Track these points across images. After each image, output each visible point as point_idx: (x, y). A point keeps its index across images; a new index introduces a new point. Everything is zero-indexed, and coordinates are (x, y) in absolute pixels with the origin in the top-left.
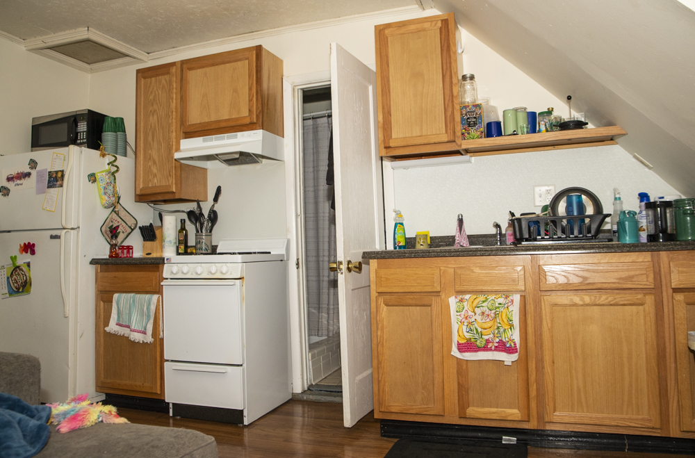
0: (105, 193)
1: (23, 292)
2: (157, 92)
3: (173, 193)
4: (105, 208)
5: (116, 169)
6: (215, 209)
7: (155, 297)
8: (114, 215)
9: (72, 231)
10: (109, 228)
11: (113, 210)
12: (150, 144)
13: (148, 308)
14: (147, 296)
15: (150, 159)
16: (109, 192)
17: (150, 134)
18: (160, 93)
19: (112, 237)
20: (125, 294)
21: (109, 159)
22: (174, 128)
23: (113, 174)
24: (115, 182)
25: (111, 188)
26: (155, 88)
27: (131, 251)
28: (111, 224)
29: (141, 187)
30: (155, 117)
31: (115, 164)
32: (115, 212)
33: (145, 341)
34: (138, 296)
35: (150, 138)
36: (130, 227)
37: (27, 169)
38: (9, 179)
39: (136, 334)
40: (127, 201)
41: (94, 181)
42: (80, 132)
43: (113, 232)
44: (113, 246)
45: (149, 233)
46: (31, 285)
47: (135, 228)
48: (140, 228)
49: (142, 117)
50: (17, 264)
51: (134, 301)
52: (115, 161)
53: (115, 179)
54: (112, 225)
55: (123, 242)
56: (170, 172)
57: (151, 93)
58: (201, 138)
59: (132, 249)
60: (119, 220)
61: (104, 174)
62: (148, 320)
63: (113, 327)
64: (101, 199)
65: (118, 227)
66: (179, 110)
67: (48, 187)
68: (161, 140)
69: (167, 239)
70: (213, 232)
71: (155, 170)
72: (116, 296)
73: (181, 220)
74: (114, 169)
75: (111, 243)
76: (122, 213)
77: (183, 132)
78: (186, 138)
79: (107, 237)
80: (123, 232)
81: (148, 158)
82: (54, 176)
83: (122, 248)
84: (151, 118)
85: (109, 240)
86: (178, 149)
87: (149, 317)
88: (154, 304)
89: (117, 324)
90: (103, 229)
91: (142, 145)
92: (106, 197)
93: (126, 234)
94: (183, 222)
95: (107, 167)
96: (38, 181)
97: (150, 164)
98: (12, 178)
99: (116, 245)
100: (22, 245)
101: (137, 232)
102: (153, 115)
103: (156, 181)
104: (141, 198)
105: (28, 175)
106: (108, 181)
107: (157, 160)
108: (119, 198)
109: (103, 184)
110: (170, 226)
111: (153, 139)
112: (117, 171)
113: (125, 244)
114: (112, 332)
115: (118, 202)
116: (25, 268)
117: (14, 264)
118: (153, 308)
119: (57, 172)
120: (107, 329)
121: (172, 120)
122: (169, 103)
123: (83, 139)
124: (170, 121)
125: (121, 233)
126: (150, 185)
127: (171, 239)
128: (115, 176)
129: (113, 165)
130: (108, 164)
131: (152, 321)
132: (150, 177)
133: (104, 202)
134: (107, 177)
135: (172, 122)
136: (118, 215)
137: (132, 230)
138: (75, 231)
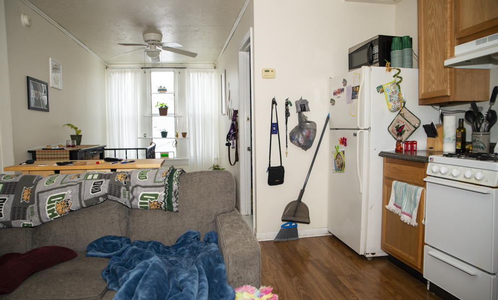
0: (391, 100)
1: (341, 170)
2: (434, 7)
3: (448, 96)
4: (392, 112)
5: (399, 79)
6: (492, 109)
7: (421, 189)
8: (400, 117)
9: (365, 131)
10: (396, 127)
11: (399, 113)
12: (429, 55)
13: (415, 198)
14: (415, 187)
15: (429, 67)
16: (394, 99)
17: (430, 46)
18: (437, 6)
19: (398, 135)
20: (400, 182)
21: (394, 72)
22: (448, 37)
23: (398, 84)
24: (400, 91)
25: (396, 95)
26: (433, 4)
27: (415, 145)
28: (397, 124)
29: (423, 92)
30: (433, 30)
31: (399, 75)
32: (401, 115)
33: (411, 224)
34: (409, 185)
35: (429, 50)
36: (414, 127)
37: (342, 87)
38: (335, 94)
39: (405, 216)
40: (413, 105)
41: (383, 91)
42: (374, 54)
43: (400, 131)
44: (399, 142)
45: (431, 131)
46: (345, 166)
47: (418, 127)
48: (424, 126)
49: (423, 33)
50: (339, 152)
51: (405, 189)
52: (398, 73)
53: (399, 88)
54: (399, 125)
55: (408, 138)
56: (445, 77)
57: (430, 8)
58: (475, 41)
59: (416, 144)
60: (404, 121)
61: (389, 85)
62: (415, 207)
63: (391, 206)
64: (388, 105)
65: (403, 126)
66: (453, 18)
67: (352, 99)
68: (438, 49)
69: (447, 136)
70: (491, 131)
71: (433, 77)
72: (394, 182)
73: (460, 119)
74: (398, 80)
75: (397, 139)
76: (407, 115)
77: (457, 39)
78: (459, 44)
79: (394, 135)
80: (408, 130)
81: (428, 66)
82: (355, 90)
83: (407, 143)
84: (430, 31)
85: (396, 137)
86: (452, 55)
87: (415, 204)
88: (419, 195)
89: (394, 205)
90: (390, 129)
91: (423, 56)
92: (392, 104)
93: (410, 132)
94: (461, 122)
95: (393, 79)
96: (347, 95)
97: (429, 72)
98: (336, 93)
99: (401, 141)
100: (340, 139)
101: (421, 130)
102: (431, 28)
103: (434, 86)
104: (425, 101)
105: (342, 90)
106: (393, 90)
107: (434, 67)
108: (405, 103)
109: (389, 94)
110: (450, 124)
111: (432, 50)
112: (400, 81)
113: (410, 139)
114: (391, 210)
115: (404, 106)
116: (342, 154)
117: (337, 151)
118: (418, 198)
119: (356, 87)
120: (387, 207)
121: (446, 29)
122: (444, 13)
123: (377, 59)
124: (445, 31)
125: (406, 131)
126: (430, 91)
127: (450, 137)
128: (399, 86)
129: (398, 77)
130: (394, 76)
131: (416, 208)
132: (430, 83)
133: (391, 107)
134: (392, 87)
135: (447, 31)
136: (403, 117)
137: (416, 128)
138: (367, 131)
